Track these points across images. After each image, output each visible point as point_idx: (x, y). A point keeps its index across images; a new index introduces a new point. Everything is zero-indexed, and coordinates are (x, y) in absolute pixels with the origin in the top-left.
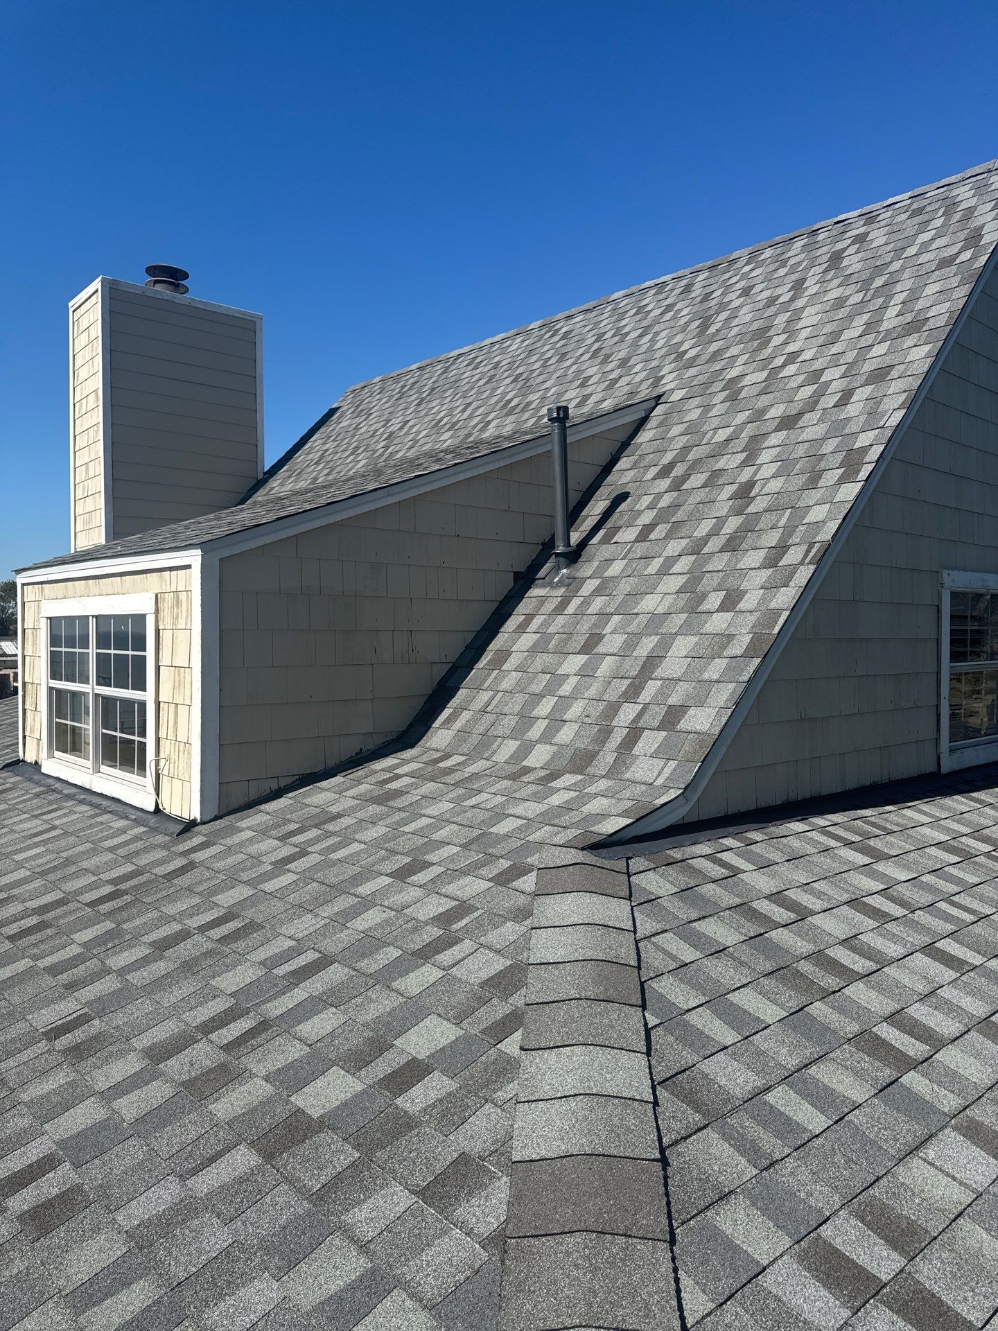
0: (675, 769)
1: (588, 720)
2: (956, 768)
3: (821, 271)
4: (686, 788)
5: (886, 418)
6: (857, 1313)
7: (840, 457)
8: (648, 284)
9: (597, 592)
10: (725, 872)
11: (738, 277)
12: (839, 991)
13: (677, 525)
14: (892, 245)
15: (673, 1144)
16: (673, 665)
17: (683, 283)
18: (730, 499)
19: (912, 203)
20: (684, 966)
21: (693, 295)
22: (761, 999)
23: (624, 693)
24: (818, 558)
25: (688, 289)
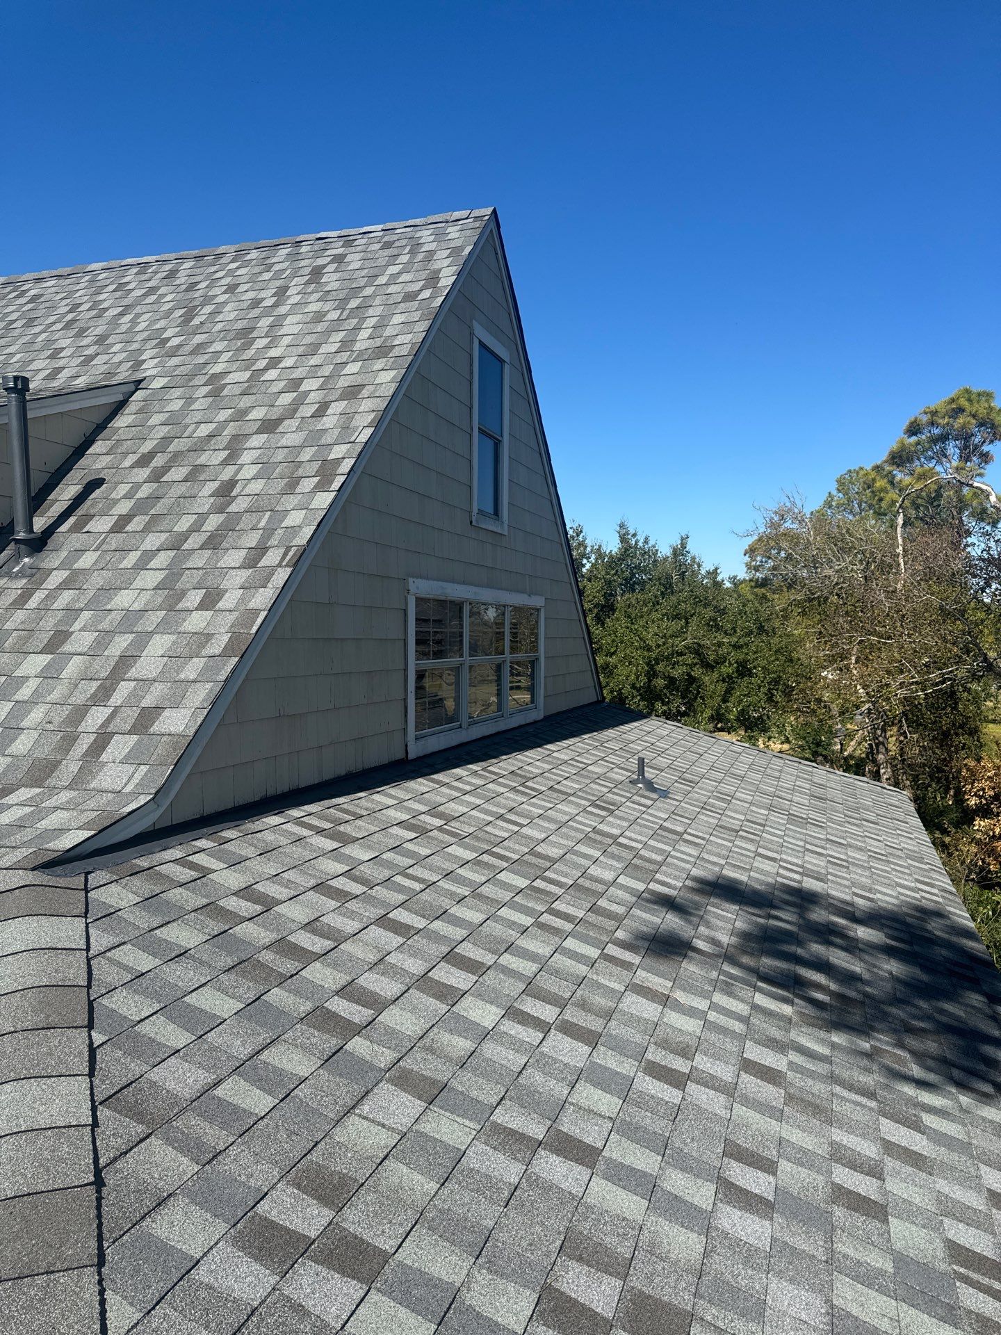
0: (146, 774)
1: (50, 727)
2: (421, 754)
3: (303, 282)
4: (156, 794)
5: (357, 434)
6: (285, 1275)
7: (316, 466)
8: (130, 261)
9: (65, 585)
10: (194, 874)
11: (224, 272)
12: (297, 974)
13: (156, 518)
14: (366, 271)
15: (110, 1163)
16: (149, 664)
17: (168, 267)
18: (210, 496)
19: (382, 237)
20: (139, 976)
21: (178, 282)
22: (219, 996)
23: (93, 696)
24: (294, 561)
25: (172, 274)
